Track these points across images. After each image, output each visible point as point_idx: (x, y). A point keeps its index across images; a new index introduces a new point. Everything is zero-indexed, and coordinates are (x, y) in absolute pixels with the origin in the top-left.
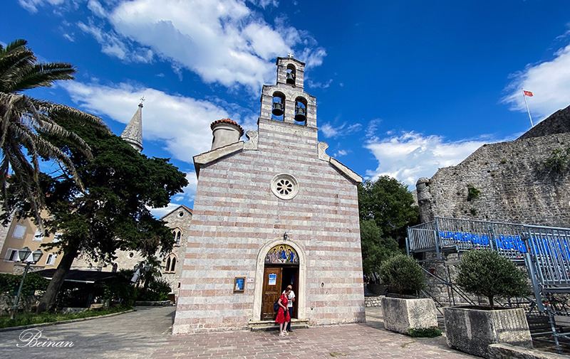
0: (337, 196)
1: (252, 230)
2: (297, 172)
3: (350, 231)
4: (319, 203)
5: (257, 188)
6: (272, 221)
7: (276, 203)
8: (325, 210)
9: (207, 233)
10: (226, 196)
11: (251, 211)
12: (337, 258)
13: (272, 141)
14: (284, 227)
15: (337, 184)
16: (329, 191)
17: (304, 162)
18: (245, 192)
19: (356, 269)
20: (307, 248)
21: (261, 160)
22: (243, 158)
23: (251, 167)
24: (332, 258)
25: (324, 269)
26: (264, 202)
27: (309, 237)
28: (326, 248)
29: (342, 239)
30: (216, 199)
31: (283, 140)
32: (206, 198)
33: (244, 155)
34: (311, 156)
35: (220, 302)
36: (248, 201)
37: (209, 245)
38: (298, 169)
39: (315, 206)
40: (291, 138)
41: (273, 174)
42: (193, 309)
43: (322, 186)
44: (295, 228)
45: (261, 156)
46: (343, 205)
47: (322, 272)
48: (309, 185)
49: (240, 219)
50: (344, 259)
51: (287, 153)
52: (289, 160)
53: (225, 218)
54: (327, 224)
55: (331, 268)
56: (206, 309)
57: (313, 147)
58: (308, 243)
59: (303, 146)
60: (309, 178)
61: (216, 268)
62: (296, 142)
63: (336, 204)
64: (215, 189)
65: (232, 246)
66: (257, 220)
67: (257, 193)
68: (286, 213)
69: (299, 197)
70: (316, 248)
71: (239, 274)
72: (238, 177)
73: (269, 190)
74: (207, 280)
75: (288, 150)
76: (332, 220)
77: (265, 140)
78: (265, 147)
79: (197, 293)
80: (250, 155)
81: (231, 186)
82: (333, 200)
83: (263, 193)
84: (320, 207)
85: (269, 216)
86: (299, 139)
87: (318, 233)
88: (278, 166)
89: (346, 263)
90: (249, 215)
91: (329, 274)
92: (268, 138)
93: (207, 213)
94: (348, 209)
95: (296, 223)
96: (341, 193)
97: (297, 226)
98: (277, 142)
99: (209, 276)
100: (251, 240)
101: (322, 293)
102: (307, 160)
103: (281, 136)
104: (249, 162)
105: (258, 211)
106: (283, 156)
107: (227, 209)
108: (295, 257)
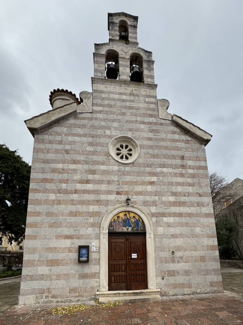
0: (183, 158)
1: (92, 197)
2: (137, 134)
3: (200, 195)
4: (164, 166)
5: (94, 153)
6: (113, 187)
7: (116, 168)
8: (170, 173)
9: (47, 202)
10: (64, 162)
11: (90, 177)
12: (187, 224)
13: (107, 102)
14: (127, 193)
15: (182, 145)
16: (173, 152)
17: (143, 123)
18: (82, 158)
19: (209, 236)
20: (153, 215)
21: (96, 123)
22: (77, 122)
23: (87, 131)
24: (182, 225)
25: (173, 236)
26: (103, 168)
27: (154, 203)
28: (175, 215)
29: (192, 205)
30: (53, 166)
31: (119, 100)
32: (43, 165)
33: (78, 118)
34: (151, 116)
35: (65, 272)
36: (86, 167)
37: (49, 214)
38: (137, 130)
39: (159, 170)
40: (128, 98)
41: (110, 137)
42: (38, 280)
43: (166, 148)
44: (138, 193)
45: (96, 119)
46: (190, 167)
47: (172, 240)
48: (151, 147)
49: (79, 186)
50: (195, 225)
51: (124, 114)
52: (127, 121)
53: (64, 186)
54: (174, 189)
55: (181, 235)
56: (51, 280)
57: (152, 106)
58: (153, 210)
59: (142, 105)
60: (150, 139)
61: (58, 237)
62: (132, 101)
63: (183, 166)
64: (51, 156)
65: (72, 214)
66: (96, 187)
67: (95, 158)
68: (128, 178)
69: (141, 161)
70: (163, 215)
71: (83, 243)
72: (74, 142)
73: (108, 155)
74: (50, 250)
75: (124, 111)
76: (179, 184)
77: (99, 101)
78: (100, 108)
79: (40, 262)
80: (84, 119)
81: (67, 152)
82: (179, 162)
83: (101, 158)
84: (165, 170)
85: (109, 182)
86: (137, 98)
87: (164, 199)
88: (116, 128)
89: (198, 230)
90: (87, 182)
91: (179, 242)
92: (103, 99)
93: (45, 180)
94: (196, 171)
95: (139, 188)
96: (187, 154)
97: (141, 192)
98: (113, 103)
99: (51, 246)
100: (92, 208)
101: (174, 262)
102: (147, 120)
103: (117, 97)
104: (84, 126)
105: (97, 177)
106: (120, 117)
107: (65, 176)
108: (140, 225)
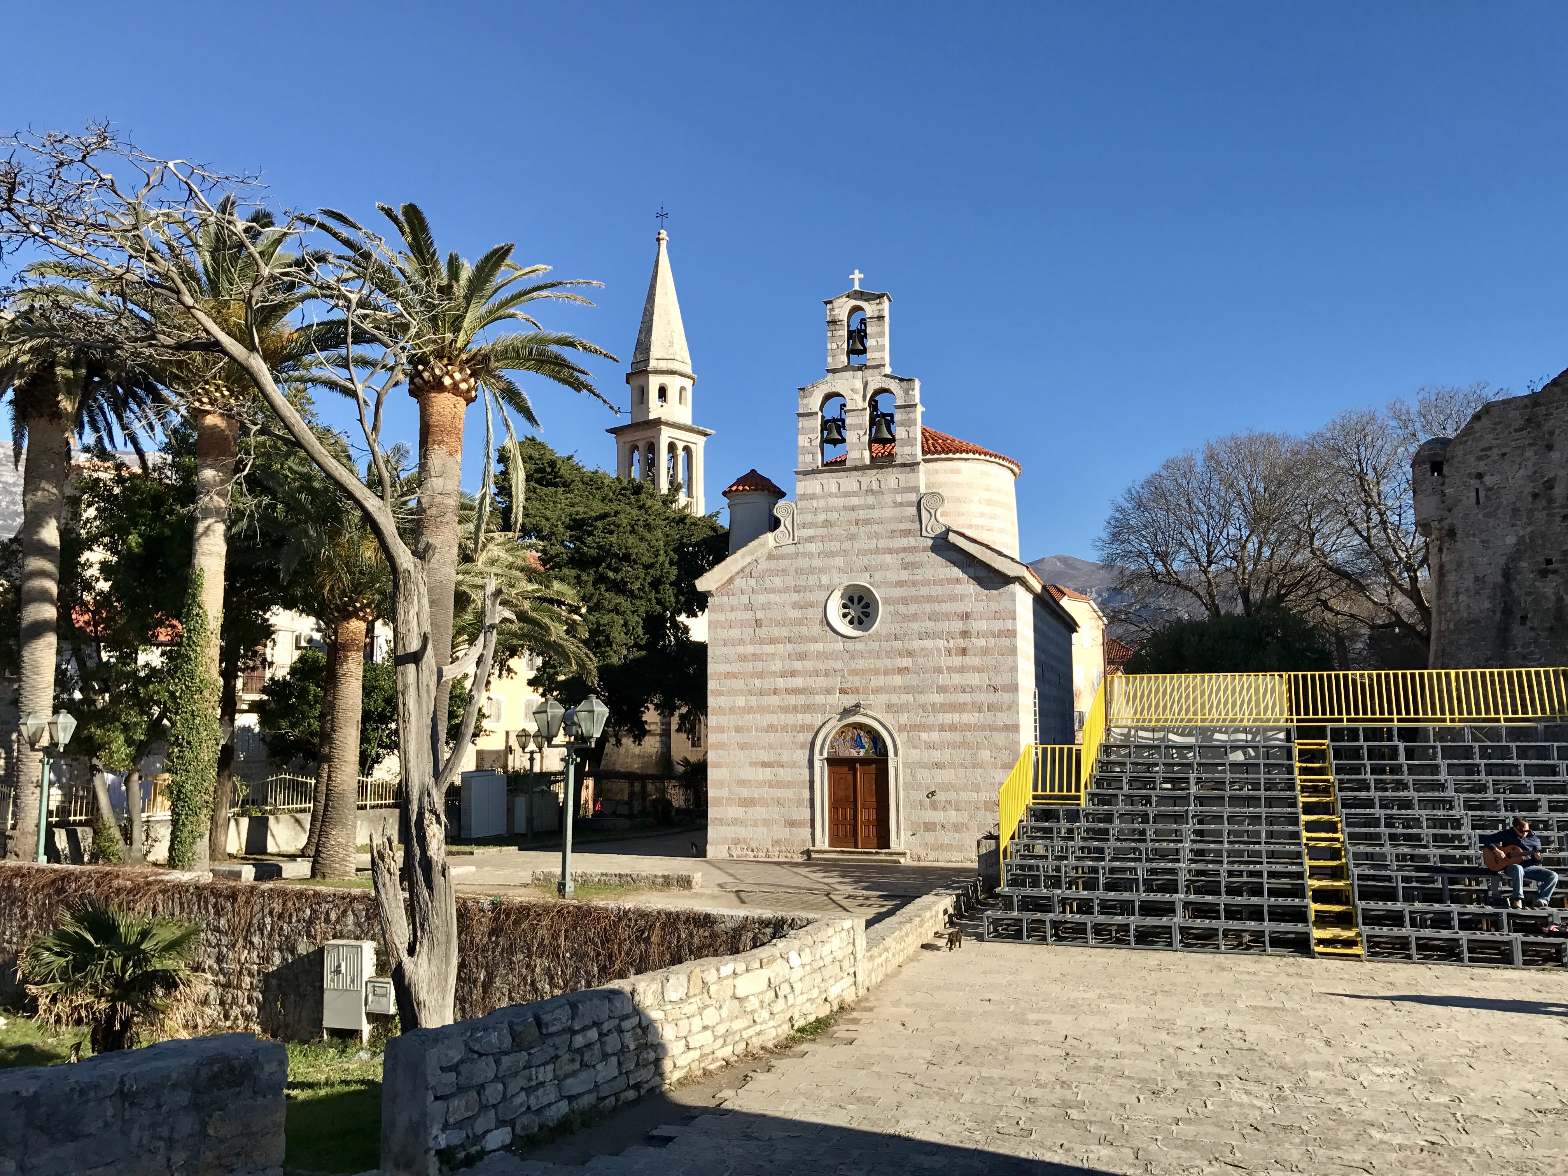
0: (966, 616)
1: (800, 700)
2: (876, 576)
3: (995, 690)
4: (926, 635)
5: (802, 621)
6: (835, 682)
7: (839, 645)
8: (938, 650)
9: (732, 710)
10: (755, 642)
11: (798, 665)
12: (962, 745)
13: (821, 517)
14: (856, 691)
16: (947, 607)
17: (890, 551)
18: (784, 632)
20: (902, 728)
21: (806, 563)
22: (773, 565)
23: (790, 581)
24: (954, 745)
25: (938, 765)
26: (819, 647)
27: (904, 708)
28: (942, 728)
29: (977, 708)
30: (739, 650)
31: (845, 508)
32: (726, 650)
33: (774, 558)
34: (907, 533)
36: (790, 648)
38: (878, 568)
39: (916, 644)
40: (862, 501)
42: (729, 825)
43: (933, 599)
44: (877, 691)
45: (804, 554)
46: (980, 634)
47: (932, 772)
48: (904, 601)
49: (781, 683)
50: (979, 746)
51: (852, 538)
52: (860, 552)
53: (757, 683)
54: (944, 679)
55: (952, 765)
56: (747, 826)
57: (910, 511)
58: (904, 719)
59: (889, 513)
60: (900, 584)
61: (753, 764)
62: (871, 507)
63: (965, 634)
64: (734, 633)
65: (771, 728)
66: (808, 682)
67: (805, 630)
69: (883, 629)
70: (920, 728)
71: (788, 775)
72: (769, 605)
73: (825, 622)
76: (954, 669)
77: (810, 517)
78: (812, 532)
79: (731, 801)
80: (784, 556)
81: (759, 623)
82: (958, 625)
83: (813, 630)
84: (928, 644)
85: (828, 673)
86: (879, 499)
87: (924, 698)
88: (839, 570)
89: (984, 755)
90: (793, 674)
91: (948, 775)
92: (815, 512)
93: (729, 675)
94: (991, 642)
95: (877, 681)
96: (975, 607)
97: (882, 688)
98: (834, 517)
99: (744, 777)
100: (802, 718)
101: (934, 808)
102: (897, 543)
103: (841, 502)
105: (809, 665)
106: (847, 545)
107: (759, 665)
108: (880, 746)
